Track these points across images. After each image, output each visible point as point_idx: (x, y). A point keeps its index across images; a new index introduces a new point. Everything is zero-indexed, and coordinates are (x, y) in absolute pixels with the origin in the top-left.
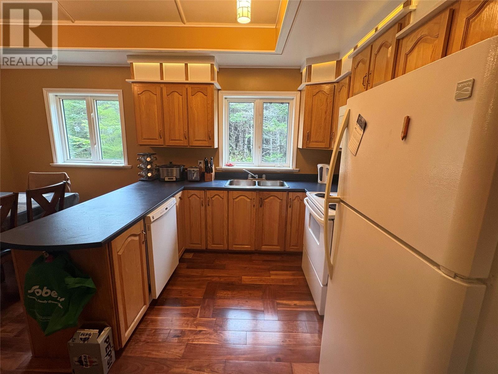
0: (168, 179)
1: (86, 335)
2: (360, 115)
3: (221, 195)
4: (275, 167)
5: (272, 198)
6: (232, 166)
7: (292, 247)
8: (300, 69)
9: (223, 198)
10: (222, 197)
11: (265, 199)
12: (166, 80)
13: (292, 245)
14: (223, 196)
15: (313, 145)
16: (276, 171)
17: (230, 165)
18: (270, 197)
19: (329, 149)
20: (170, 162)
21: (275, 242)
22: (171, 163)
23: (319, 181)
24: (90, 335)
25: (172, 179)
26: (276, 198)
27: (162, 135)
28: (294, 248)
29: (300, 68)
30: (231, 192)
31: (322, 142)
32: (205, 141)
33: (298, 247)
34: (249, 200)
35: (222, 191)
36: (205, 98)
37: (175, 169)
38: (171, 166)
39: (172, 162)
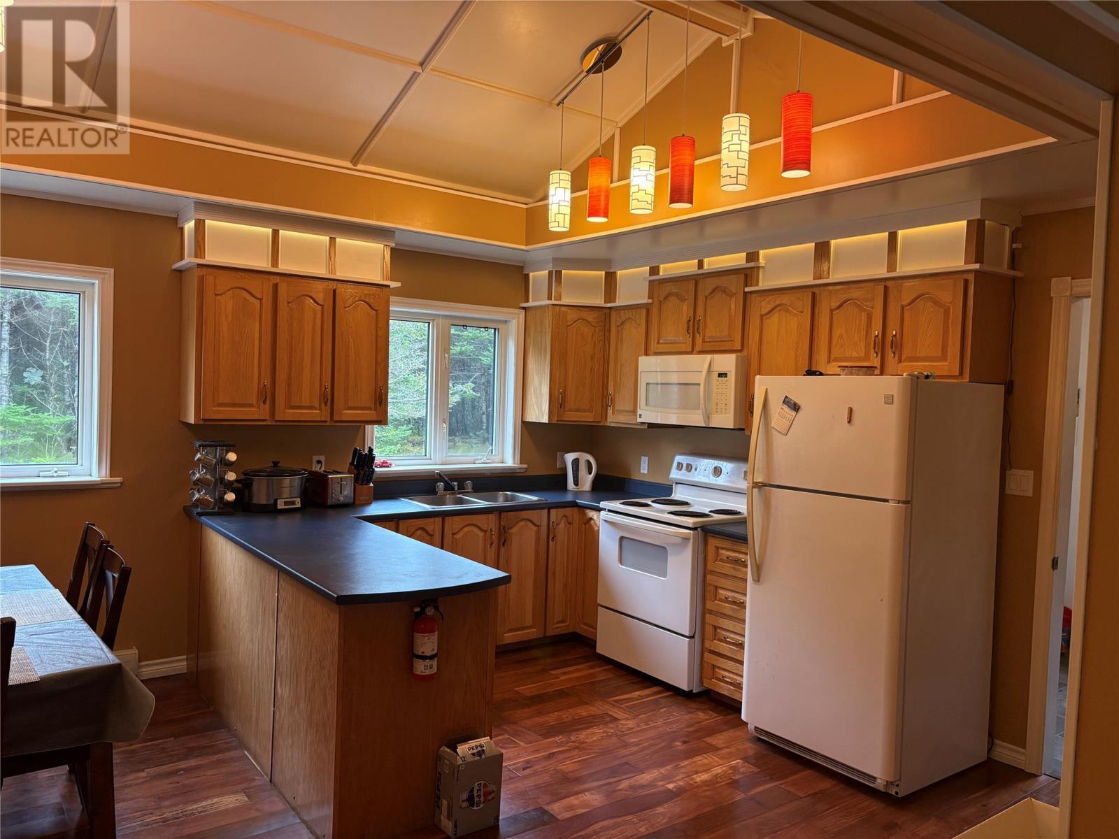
0: (283, 504)
1: (477, 748)
2: (786, 397)
3: (429, 529)
4: (474, 463)
5: (522, 523)
6: (388, 467)
7: (556, 626)
8: (522, 267)
9: (432, 535)
10: (431, 533)
11: (511, 528)
12: (283, 267)
13: (556, 621)
14: (433, 531)
15: (571, 417)
16: (483, 472)
17: (384, 465)
18: (517, 522)
19: (600, 424)
20: (273, 462)
21: (529, 620)
22: (276, 464)
23: (571, 485)
24: (481, 746)
25: (293, 503)
26: (530, 524)
27: (268, 396)
28: (560, 627)
29: (523, 265)
30: (449, 520)
31: (590, 410)
32: (369, 409)
33: (567, 624)
34: (481, 534)
35: (432, 520)
36: (372, 314)
37: (287, 480)
38: (277, 471)
39: (279, 462)
